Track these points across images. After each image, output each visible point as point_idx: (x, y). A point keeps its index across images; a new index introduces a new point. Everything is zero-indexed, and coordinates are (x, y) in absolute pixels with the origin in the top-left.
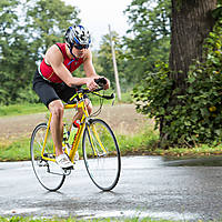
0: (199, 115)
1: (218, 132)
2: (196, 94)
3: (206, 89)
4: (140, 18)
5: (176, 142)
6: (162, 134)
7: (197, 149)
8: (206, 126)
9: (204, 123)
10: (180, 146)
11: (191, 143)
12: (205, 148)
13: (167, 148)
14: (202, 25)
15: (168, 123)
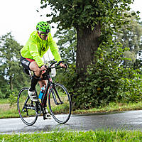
0: (92, 92)
1: (102, 101)
2: (90, 81)
3: (96, 79)
4: (60, 53)
5: (79, 107)
7: (90, 110)
8: (95, 98)
9: (94, 96)
10: (81, 109)
11: (88, 107)
12: (95, 109)
13: (74, 110)
14: (93, 45)
15: (75, 97)
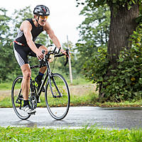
0: (125, 82)
1: (136, 94)
3: (130, 67)
4: (86, 33)
5: (109, 99)
6: (100, 94)
7: (122, 103)
8: (128, 90)
9: (127, 88)
10: (111, 101)
11: (119, 100)
12: (127, 103)
13: (103, 102)
14: (129, 26)
15: (105, 87)
